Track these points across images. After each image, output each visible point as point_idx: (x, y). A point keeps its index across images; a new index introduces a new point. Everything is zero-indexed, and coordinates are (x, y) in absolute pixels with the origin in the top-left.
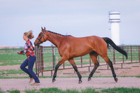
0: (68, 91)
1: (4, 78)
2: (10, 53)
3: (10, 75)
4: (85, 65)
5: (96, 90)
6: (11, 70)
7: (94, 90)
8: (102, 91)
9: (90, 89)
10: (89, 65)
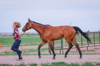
0: (72, 64)
1: (26, 55)
2: (31, 37)
3: (30, 53)
4: (85, 46)
5: (92, 64)
6: (31, 49)
7: (91, 64)
8: (97, 64)
9: (88, 63)
10: (87, 46)
